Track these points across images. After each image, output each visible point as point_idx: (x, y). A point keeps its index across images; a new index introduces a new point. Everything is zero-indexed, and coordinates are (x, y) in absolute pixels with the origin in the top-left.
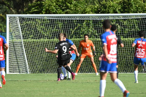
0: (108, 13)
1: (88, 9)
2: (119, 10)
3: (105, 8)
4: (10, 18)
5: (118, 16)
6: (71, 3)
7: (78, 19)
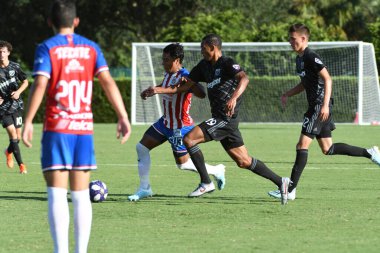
0: (271, 41)
1: (243, 37)
2: (286, 38)
3: (266, 35)
4: (138, 47)
5: (284, 47)
6: (220, 29)
7: (229, 50)
